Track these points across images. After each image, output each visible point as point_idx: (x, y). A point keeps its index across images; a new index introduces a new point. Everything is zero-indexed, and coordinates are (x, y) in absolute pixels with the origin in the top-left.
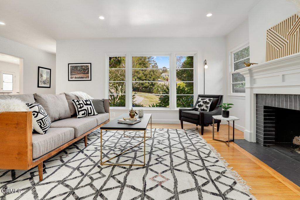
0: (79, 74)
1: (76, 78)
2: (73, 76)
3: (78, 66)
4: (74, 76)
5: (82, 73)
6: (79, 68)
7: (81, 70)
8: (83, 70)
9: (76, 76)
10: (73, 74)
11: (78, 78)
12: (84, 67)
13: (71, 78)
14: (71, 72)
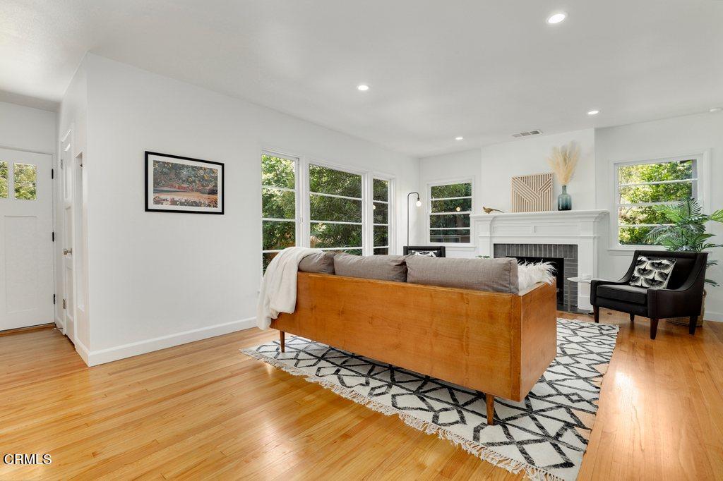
0: (185, 190)
1: (174, 202)
2: (163, 196)
3: (183, 166)
4: (169, 197)
5: (197, 190)
6: (185, 172)
7: (194, 181)
8: (199, 181)
9: (176, 198)
10: (165, 189)
11: (182, 204)
12: (201, 172)
13: (157, 202)
14: (156, 183)
